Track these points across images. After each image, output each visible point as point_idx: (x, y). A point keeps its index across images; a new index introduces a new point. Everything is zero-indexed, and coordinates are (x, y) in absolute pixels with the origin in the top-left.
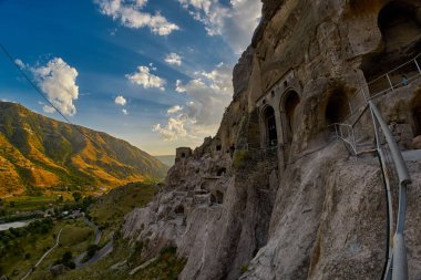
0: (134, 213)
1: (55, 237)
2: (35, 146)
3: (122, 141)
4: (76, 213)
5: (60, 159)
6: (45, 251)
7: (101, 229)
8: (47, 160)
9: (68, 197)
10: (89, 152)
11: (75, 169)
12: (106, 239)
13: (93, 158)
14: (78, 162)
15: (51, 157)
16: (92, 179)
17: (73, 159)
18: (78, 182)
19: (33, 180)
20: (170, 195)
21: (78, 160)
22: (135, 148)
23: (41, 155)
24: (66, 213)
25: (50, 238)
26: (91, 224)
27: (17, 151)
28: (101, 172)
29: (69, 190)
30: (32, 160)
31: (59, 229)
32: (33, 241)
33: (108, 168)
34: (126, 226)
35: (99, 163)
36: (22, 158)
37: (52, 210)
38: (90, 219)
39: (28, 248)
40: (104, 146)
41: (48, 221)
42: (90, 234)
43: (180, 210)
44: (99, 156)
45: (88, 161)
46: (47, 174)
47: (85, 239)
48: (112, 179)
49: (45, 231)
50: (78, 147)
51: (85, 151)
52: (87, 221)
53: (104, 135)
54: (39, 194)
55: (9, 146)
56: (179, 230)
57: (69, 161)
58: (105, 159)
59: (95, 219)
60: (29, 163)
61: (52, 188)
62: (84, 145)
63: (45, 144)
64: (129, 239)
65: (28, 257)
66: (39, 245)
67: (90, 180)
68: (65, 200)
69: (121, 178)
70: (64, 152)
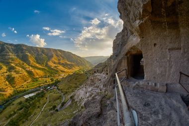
1: (47, 98)
2: (32, 60)
4: (53, 87)
5: (43, 64)
6: (44, 104)
7: (64, 94)
8: (37, 65)
9: (49, 80)
10: (55, 59)
11: (49, 67)
12: (67, 99)
13: (57, 61)
14: (50, 64)
15: (39, 63)
16: (58, 71)
17: (48, 63)
18: (52, 73)
19: (34, 75)
21: (50, 63)
22: (74, 55)
23: (35, 63)
24: (49, 87)
25: (45, 99)
26: (60, 92)
27: (25, 64)
28: (61, 68)
29: (48, 77)
30: (32, 66)
31: (48, 95)
32: (39, 101)
33: (64, 65)
35: (59, 63)
36: (27, 66)
38: (59, 90)
40: (61, 55)
41: (43, 92)
42: (60, 96)
44: (59, 60)
45: (55, 63)
46: (38, 71)
47: (59, 99)
48: (66, 70)
49: (43, 96)
50: (50, 58)
51: (53, 59)
53: (60, 51)
54: (37, 81)
55: (22, 62)
57: (47, 64)
58: (62, 61)
59: (61, 90)
60: (31, 68)
61: (42, 77)
62: (52, 56)
63: (36, 58)
65: (38, 107)
66: (42, 102)
69: (69, 69)
70: (44, 61)
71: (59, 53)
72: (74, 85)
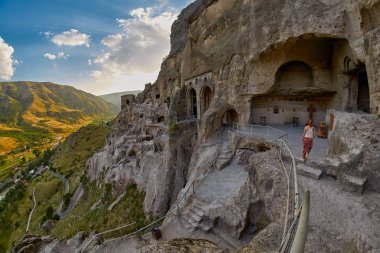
0: (94, 159)
1: (31, 198)
3: (67, 87)
4: (41, 169)
5: (12, 120)
6: (28, 214)
7: (67, 177)
9: (29, 155)
10: (37, 105)
11: (27, 126)
12: (74, 185)
13: (42, 110)
16: (47, 132)
17: (24, 117)
18: (34, 139)
20: (121, 139)
21: (29, 117)
24: (32, 171)
25: (28, 200)
26: (57, 175)
28: (53, 123)
31: (32, 189)
32: (15, 210)
33: (59, 116)
34: (90, 171)
35: (49, 114)
37: (19, 173)
38: (54, 170)
39: (14, 218)
40: (51, 96)
41: (20, 186)
42: (60, 184)
43: (133, 153)
44: (47, 106)
45: (38, 114)
47: (57, 191)
48: (64, 127)
49: (21, 196)
50: (25, 103)
51: (34, 105)
52: (52, 173)
53: (49, 85)
56: (135, 171)
57: (21, 120)
58: (54, 109)
59: (60, 169)
61: (13, 153)
62: (31, 100)
64: (95, 181)
65: (17, 225)
66: (22, 210)
67: (44, 133)
68: (27, 160)
69: (72, 123)
70: (14, 112)
71: (46, 89)
72: (85, 153)
